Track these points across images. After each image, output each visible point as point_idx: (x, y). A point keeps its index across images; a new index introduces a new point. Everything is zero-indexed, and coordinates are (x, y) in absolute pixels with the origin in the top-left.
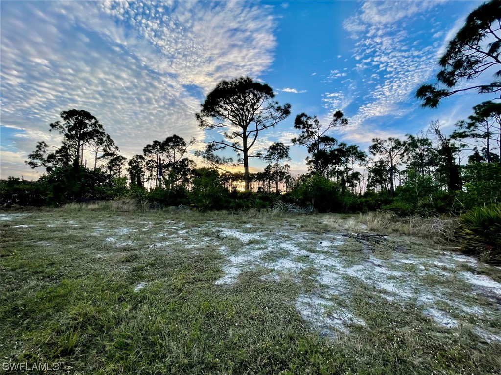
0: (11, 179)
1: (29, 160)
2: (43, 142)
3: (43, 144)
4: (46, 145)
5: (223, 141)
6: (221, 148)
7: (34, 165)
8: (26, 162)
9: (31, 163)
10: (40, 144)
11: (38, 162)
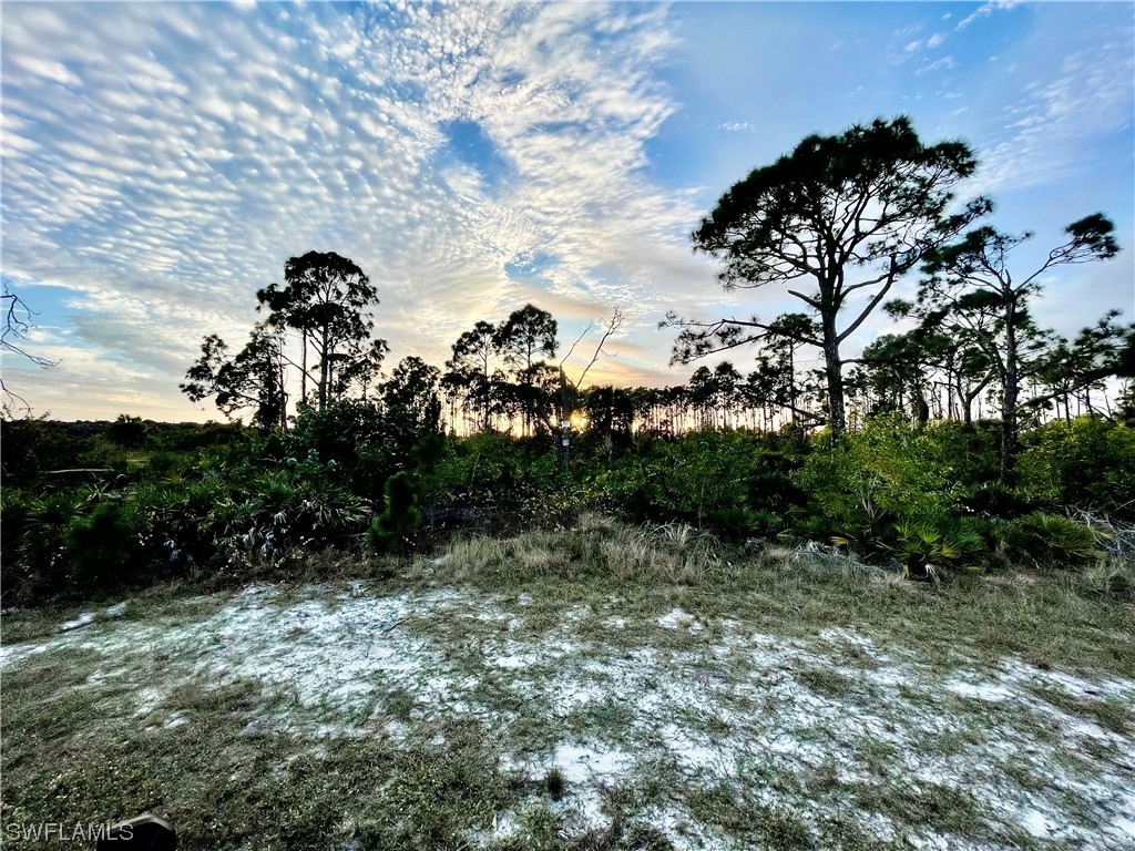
0: (123, 420)
1: (188, 382)
2: (215, 337)
3: (216, 342)
4: (220, 344)
5: (754, 319)
6: (750, 339)
7: (195, 393)
8: (182, 386)
9: (192, 388)
10: (210, 340)
11: (205, 384)
